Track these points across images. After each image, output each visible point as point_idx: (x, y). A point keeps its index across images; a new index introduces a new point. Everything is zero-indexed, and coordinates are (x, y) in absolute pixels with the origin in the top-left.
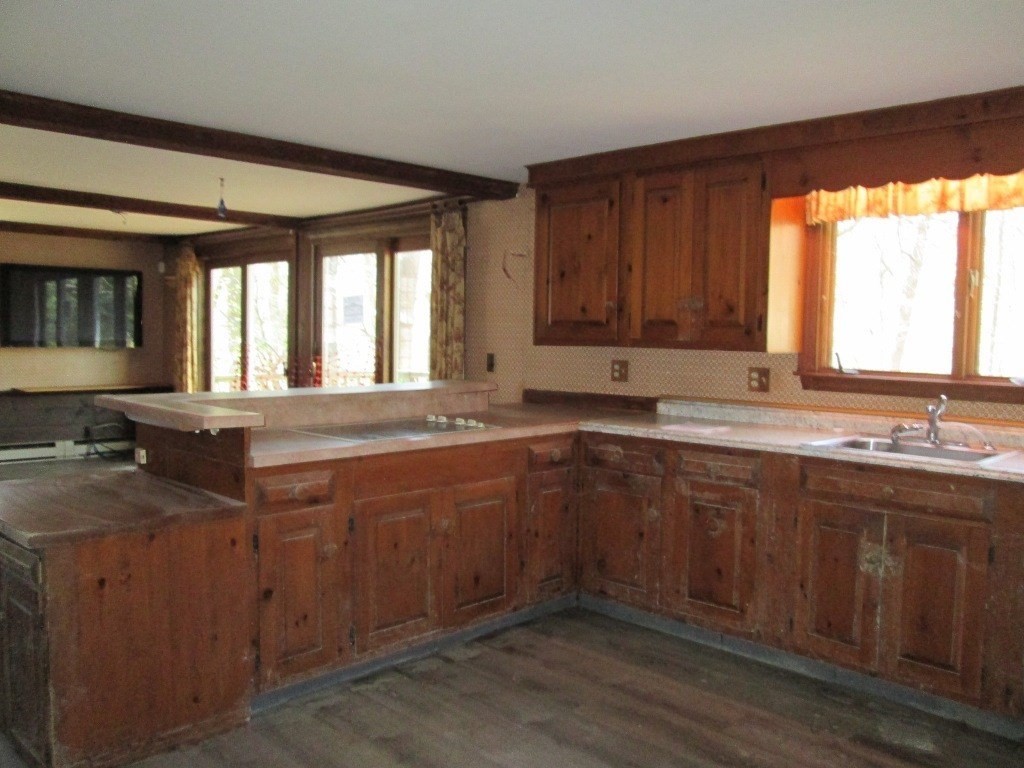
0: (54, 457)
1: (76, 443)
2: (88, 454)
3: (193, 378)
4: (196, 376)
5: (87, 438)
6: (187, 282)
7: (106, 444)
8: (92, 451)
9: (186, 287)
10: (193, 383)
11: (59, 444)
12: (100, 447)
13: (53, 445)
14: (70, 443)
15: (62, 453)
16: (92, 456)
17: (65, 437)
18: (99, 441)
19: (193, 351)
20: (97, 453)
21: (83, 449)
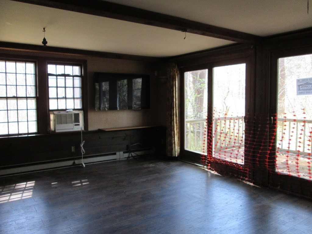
0: (116, 159)
1: (124, 153)
2: (129, 157)
3: (176, 123)
4: (177, 122)
5: (127, 150)
6: (174, 79)
7: (135, 153)
8: (130, 156)
9: (173, 81)
10: (176, 125)
11: (118, 153)
12: (133, 154)
13: (115, 154)
14: (122, 153)
15: (119, 158)
16: (131, 158)
17: (120, 150)
18: (133, 151)
19: (176, 111)
20: (132, 156)
21: (126, 155)
